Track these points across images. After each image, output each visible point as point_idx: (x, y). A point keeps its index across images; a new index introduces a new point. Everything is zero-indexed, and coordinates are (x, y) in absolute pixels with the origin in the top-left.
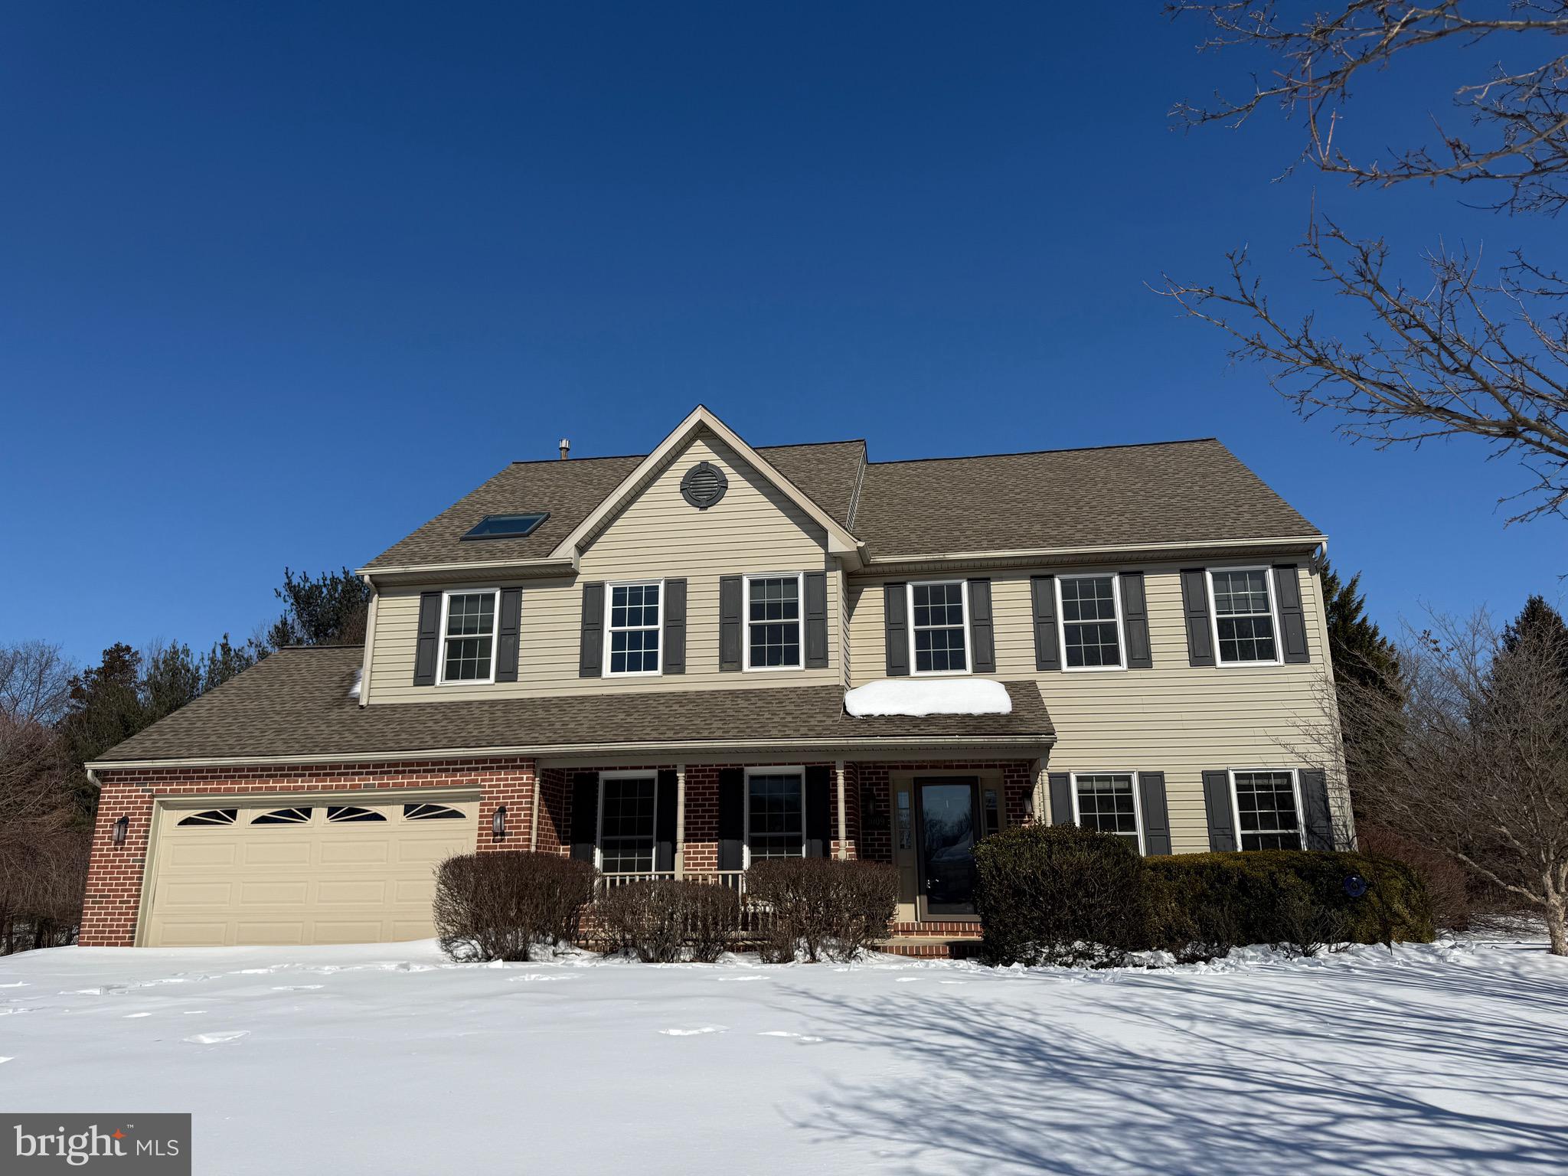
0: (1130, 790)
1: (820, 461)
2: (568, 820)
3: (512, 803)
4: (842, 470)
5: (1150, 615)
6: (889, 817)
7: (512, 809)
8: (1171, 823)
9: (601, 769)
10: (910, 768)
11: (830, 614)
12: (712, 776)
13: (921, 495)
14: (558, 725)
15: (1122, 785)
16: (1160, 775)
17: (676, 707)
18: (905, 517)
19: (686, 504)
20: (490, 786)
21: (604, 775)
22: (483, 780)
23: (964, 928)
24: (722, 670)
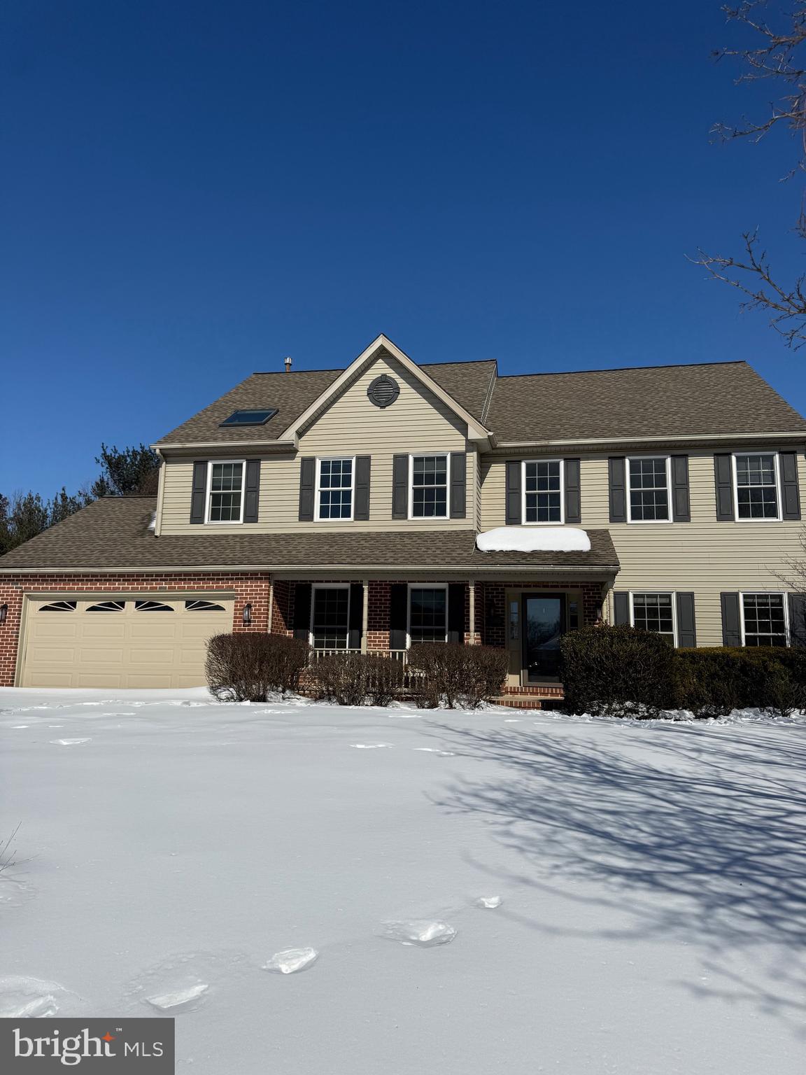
0: (670, 604)
1: (464, 375)
2: (292, 614)
3: (255, 602)
4: (479, 381)
5: (691, 485)
6: (504, 619)
7: (255, 606)
8: (697, 627)
9: (313, 582)
10: (520, 586)
11: (468, 482)
12: (386, 589)
13: (535, 399)
14: (285, 552)
15: (664, 600)
16: (692, 595)
17: (362, 542)
18: (522, 415)
19: (371, 404)
20: (241, 590)
21: (315, 586)
22: (236, 587)
23: (552, 691)
24: (394, 518)
